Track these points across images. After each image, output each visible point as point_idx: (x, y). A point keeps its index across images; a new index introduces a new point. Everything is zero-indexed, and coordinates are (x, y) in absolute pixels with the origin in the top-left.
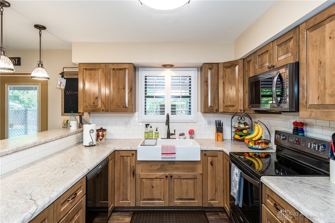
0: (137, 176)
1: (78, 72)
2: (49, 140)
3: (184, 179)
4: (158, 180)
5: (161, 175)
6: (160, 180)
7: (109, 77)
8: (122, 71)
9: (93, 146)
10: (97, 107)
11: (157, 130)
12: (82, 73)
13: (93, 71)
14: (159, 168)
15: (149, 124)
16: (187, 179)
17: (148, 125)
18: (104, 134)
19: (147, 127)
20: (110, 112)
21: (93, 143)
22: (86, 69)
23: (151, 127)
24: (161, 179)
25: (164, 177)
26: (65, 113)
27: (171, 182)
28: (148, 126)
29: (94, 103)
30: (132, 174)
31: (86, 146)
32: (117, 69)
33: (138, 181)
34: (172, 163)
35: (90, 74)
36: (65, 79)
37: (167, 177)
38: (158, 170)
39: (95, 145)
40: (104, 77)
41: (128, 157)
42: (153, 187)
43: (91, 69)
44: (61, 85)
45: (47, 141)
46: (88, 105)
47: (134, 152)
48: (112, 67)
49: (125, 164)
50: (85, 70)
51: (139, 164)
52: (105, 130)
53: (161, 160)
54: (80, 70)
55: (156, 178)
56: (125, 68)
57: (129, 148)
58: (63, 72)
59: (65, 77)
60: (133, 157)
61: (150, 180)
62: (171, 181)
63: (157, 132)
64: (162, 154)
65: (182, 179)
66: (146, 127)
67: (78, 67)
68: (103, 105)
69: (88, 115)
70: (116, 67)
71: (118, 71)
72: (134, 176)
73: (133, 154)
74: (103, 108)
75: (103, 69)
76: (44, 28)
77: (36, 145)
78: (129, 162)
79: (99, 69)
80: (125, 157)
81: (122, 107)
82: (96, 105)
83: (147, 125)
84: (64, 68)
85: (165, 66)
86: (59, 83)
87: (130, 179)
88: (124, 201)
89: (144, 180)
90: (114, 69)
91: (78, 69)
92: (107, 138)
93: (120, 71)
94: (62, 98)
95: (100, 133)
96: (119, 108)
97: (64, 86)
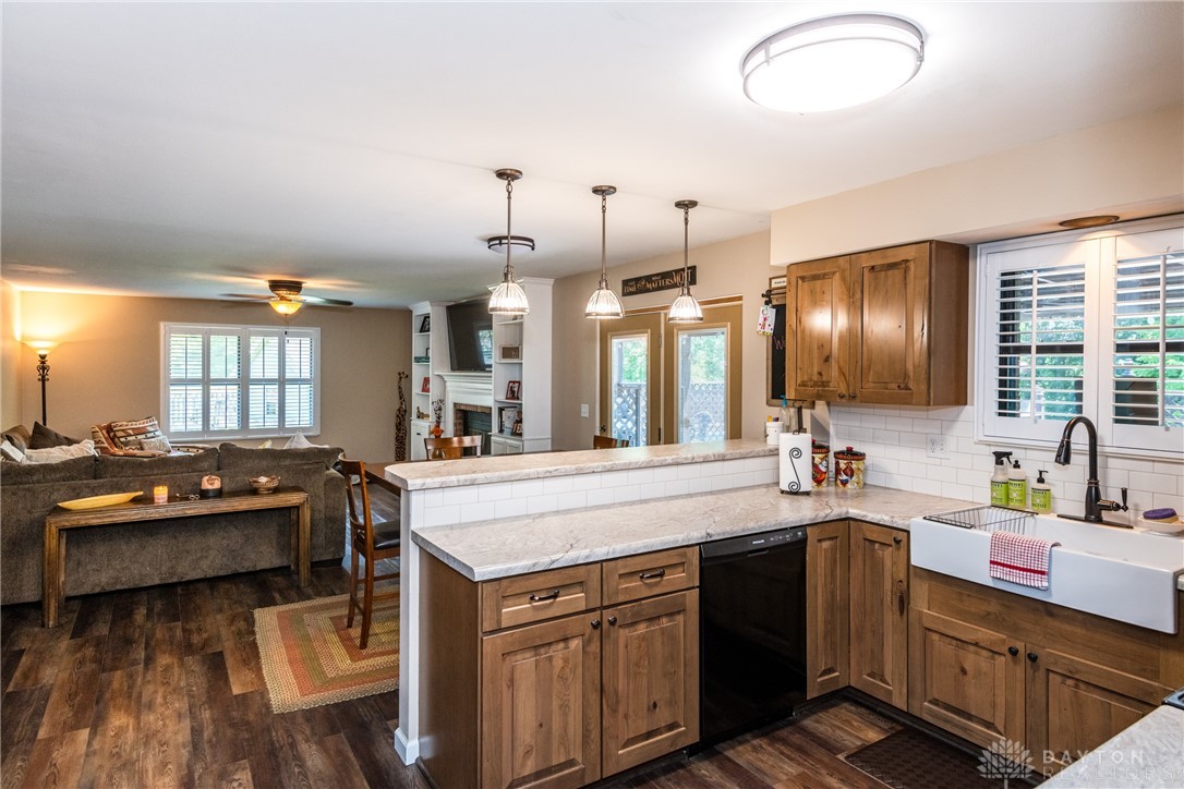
0: (912, 616)
1: (785, 287)
2: (686, 459)
3: (1091, 688)
4: (985, 653)
5: (992, 638)
6: (993, 658)
7: (858, 295)
8: (896, 271)
9: (796, 493)
10: (828, 386)
11: (1041, 480)
12: (793, 290)
13: (819, 282)
14: (989, 614)
15: (1011, 454)
16: (1104, 693)
17: (1008, 455)
18: (854, 466)
19: (1002, 463)
20: (861, 402)
21: (799, 485)
22: (803, 278)
23: (1017, 466)
24: (996, 656)
25: (1005, 650)
26: (773, 398)
27: (1034, 679)
28: (1005, 459)
29: (820, 374)
30: (896, 603)
31: (782, 492)
32: (883, 265)
33: (917, 633)
34: (1041, 607)
35: (812, 292)
36: (774, 307)
37: (1014, 652)
38: (985, 619)
39: (807, 494)
40: (845, 297)
41: (884, 548)
42: (964, 672)
43: (815, 278)
44: (764, 325)
45: (679, 461)
46: (806, 378)
47: (902, 536)
48: (866, 262)
49: (876, 567)
50: (800, 282)
51: (920, 577)
52: (860, 456)
53: (990, 583)
54: (789, 283)
55: (976, 644)
56: (907, 261)
57: (885, 519)
58: (770, 291)
59: (775, 303)
60: (898, 549)
61: (954, 642)
62: (1034, 674)
63: (1041, 486)
64: (992, 562)
65: (1082, 686)
66: (997, 463)
67: (785, 273)
68: (843, 378)
69: (826, 407)
70: (878, 261)
71: (883, 273)
72: (902, 613)
73: (898, 542)
74: (843, 390)
75: (843, 271)
76: (693, 204)
77: (652, 464)
78: (888, 563)
79: (834, 273)
80: (877, 545)
81: (894, 386)
82: (824, 379)
83: (1000, 457)
84: (770, 279)
85: (1075, 225)
86: (761, 321)
87: (890, 616)
88: (874, 678)
89: (935, 637)
90: (873, 268)
91: (785, 279)
92: (869, 482)
93: (890, 272)
94: (767, 359)
95: (843, 464)
96: (886, 389)
97: (772, 327)
